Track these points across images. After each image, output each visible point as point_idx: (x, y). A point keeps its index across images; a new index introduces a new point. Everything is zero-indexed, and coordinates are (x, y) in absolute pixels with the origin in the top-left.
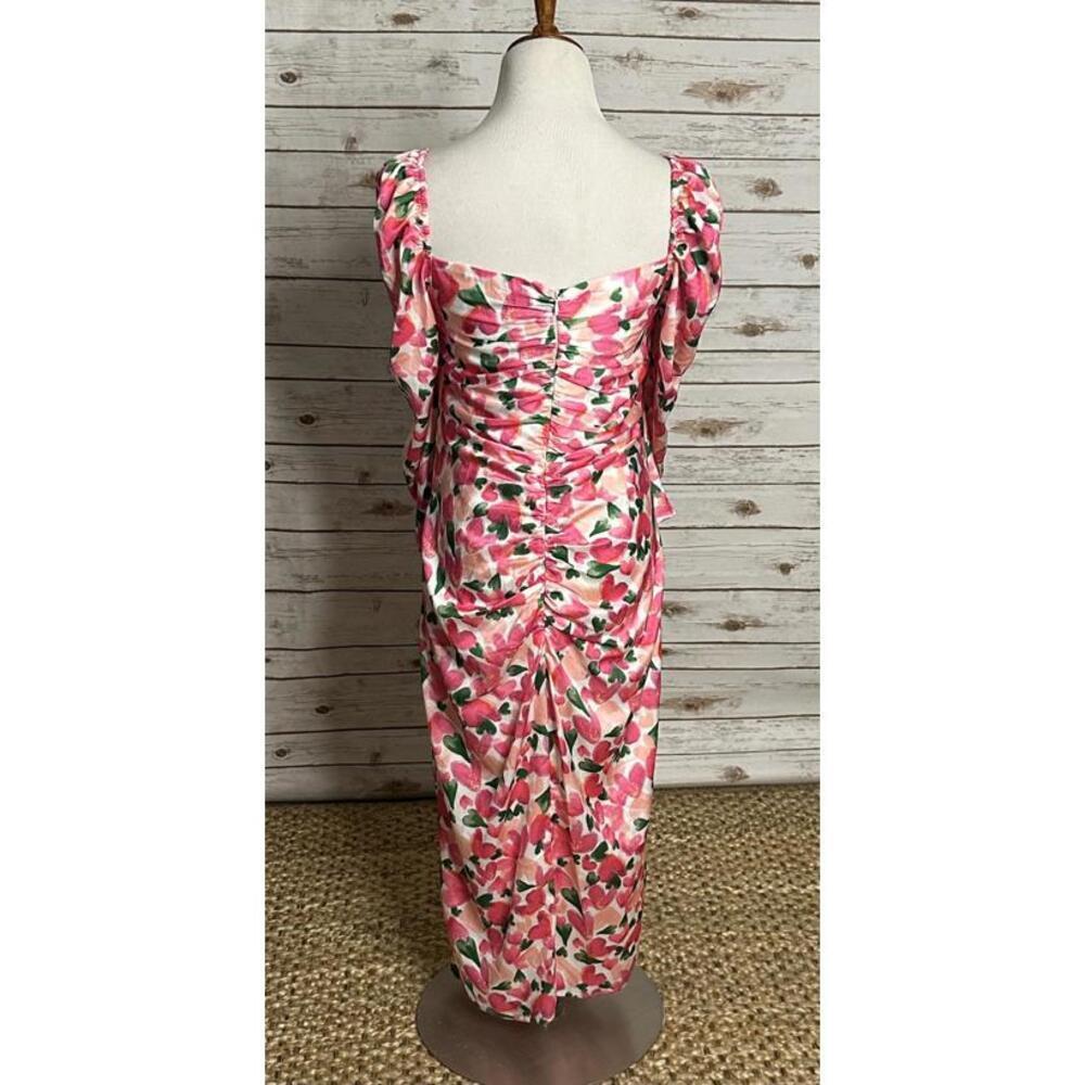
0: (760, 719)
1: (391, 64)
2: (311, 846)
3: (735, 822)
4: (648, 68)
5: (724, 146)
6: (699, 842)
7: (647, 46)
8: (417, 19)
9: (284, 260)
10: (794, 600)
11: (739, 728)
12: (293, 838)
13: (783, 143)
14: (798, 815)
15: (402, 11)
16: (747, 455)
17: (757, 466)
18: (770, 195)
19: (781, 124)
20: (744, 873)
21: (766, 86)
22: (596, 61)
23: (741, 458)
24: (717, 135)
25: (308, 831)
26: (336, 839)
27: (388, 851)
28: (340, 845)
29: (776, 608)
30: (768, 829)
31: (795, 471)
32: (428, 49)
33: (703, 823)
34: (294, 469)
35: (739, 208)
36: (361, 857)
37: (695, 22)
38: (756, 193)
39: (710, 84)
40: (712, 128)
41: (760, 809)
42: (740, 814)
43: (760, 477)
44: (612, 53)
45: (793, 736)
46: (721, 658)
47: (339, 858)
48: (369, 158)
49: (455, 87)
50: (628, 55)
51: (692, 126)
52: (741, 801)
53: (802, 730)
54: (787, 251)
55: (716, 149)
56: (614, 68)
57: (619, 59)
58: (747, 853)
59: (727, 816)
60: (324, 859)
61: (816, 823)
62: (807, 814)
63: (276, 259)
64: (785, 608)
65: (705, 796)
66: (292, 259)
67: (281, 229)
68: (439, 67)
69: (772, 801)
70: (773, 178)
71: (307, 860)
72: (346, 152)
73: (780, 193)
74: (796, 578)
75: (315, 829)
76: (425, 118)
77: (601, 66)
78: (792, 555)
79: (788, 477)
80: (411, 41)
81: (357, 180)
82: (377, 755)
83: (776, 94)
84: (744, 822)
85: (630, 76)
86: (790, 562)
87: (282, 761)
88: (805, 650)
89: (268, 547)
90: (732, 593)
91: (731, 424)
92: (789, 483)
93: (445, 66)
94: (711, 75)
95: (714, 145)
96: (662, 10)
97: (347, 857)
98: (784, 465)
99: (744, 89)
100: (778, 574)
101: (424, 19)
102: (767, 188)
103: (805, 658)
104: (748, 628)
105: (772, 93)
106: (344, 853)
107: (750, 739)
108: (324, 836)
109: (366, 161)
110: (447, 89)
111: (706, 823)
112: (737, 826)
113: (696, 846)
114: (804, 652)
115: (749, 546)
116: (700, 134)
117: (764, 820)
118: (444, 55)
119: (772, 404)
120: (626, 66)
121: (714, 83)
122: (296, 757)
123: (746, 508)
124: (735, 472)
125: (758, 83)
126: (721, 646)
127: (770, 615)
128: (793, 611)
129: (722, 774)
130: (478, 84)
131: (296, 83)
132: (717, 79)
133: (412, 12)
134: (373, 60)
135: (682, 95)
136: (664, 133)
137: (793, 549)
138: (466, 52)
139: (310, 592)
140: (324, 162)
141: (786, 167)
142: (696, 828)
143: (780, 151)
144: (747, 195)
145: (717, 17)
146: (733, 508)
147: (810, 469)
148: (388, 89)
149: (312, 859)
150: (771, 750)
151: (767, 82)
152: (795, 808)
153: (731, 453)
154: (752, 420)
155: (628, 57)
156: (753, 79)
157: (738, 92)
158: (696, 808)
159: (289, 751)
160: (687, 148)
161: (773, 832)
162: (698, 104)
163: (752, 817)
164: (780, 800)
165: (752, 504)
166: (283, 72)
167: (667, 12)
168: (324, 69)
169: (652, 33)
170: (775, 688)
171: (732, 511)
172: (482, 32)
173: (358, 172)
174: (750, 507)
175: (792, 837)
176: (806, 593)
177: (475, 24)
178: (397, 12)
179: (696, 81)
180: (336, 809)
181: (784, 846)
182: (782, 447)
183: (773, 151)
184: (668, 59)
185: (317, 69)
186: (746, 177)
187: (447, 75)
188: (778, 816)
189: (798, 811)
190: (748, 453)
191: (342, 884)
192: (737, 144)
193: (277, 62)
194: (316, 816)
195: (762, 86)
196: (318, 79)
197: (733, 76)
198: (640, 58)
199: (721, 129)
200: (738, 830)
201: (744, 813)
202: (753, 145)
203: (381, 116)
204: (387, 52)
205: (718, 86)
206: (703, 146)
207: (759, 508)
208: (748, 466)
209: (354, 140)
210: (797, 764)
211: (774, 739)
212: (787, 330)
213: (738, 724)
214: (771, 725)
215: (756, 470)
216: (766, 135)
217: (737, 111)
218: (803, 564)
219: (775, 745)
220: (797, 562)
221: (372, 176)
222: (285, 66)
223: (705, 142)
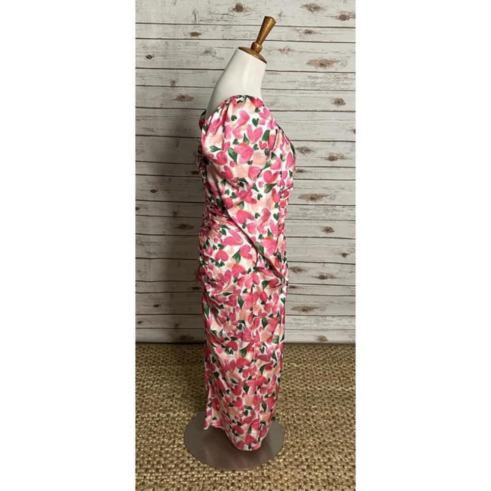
0: (333, 316)
1: (189, 52)
2: (149, 361)
3: (321, 359)
4: (292, 54)
5: (322, 85)
6: (305, 367)
7: (292, 45)
8: (200, 34)
9: (146, 129)
10: (347, 268)
11: (324, 320)
12: (142, 358)
13: (347, 84)
14: (348, 357)
15: (194, 31)
16: (329, 209)
17: (333, 213)
18: (341, 105)
19: (345, 76)
20: (323, 381)
21: (340, 61)
22: (271, 51)
23: (327, 210)
24: (319, 81)
25: (148, 355)
26: (159, 359)
27: (178, 365)
28: (160, 361)
29: (340, 271)
30: (335, 363)
32: (205, 46)
33: (307, 359)
34: (147, 210)
35: (328, 109)
36: (169, 367)
37: (312, 35)
38: (335, 104)
39: (317, 60)
40: (318, 78)
41: (332, 354)
42: (323, 355)
43: (334, 217)
44: (278, 48)
45: (346, 324)
46: (318, 291)
47: (160, 367)
48: (180, 89)
49: (214, 61)
50: (284, 49)
51: (309, 77)
52: (324, 350)
53: (351, 322)
54: (347, 127)
56: (278, 54)
57: (280, 50)
58: (325, 372)
59: (318, 357)
60: (154, 367)
61: (354, 361)
62: (351, 357)
63: (143, 128)
64: (344, 271)
65: (310, 347)
66: (149, 128)
67: (145, 116)
68: (209, 54)
69: (337, 351)
70: (342, 98)
71: (147, 367)
72: (171, 87)
73: (345, 104)
74: (348, 259)
75: (151, 354)
76: (203, 74)
77: (273, 53)
78: (347, 249)
79: (346, 218)
80: (198, 43)
81: (175, 98)
82: (178, 325)
83: (344, 64)
84: (325, 359)
85: (285, 57)
86: (346, 252)
87: (140, 326)
89: (137, 241)
90: (322, 264)
91: (323, 196)
92: (346, 220)
93: (211, 53)
94: (317, 57)
95: (318, 85)
96: (298, 31)
97: (163, 367)
98: (345, 213)
99: (331, 62)
100: (341, 257)
101: (203, 34)
102: (339, 102)
104: (328, 279)
105: (342, 64)
106: (162, 365)
107: (329, 324)
108: (155, 357)
109: (179, 90)
110: (211, 62)
111: (309, 359)
112: (321, 361)
113: (304, 369)
114: (352, 289)
115: (330, 245)
116: (313, 80)
117: (333, 359)
118: (211, 48)
119: (340, 188)
120: (283, 53)
121: (319, 60)
122: (145, 325)
123: (328, 230)
124: (324, 215)
125: (337, 60)
126: (317, 286)
127: (338, 274)
128: (347, 272)
129: (317, 338)
130: (224, 60)
131: (152, 59)
132: (320, 58)
133: (198, 32)
134: (183, 50)
135: (306, 64)
136: (299, 80)
137: (347, 247)
138: (219, 47)
139: (153, 259)
140: (163, 90)
141: (347, 93)
142: (304, 361)
143: (345, 87)
144: (331, 105)
145: (321, 33)
146: (323, 229)
148: (188, 62)
149: (149, 367)
150: (337, 330)
151: (340, 59)
152: (346, 354)
153: (322, 207)
154: (331, 195)
155: (284, 50)
156: (335, 58)
157: (328, 64)
158: (305, 352)
159: (143, 322)
160: (307, 86)
161: (336, 364)
162: (312, 68)
163: (328, 357)
164: (340, 351)
165: (331, 228)
166: (147, 55)
167: (300, 31)
168: (163, 54)
169: (294, 40)
170: (340, 304)
171: (322, 231)
172: (226, 39)
173: (175, 94)
175: (344, 367)
176: (351, 265)
177: (223, 37)
178: (192, 31)
179: (312, 59)
180: (160, 346)
181: (340, 370)
182: (344, 206)
183: (343, 87)
184: (300, 50)
185: (161, 54)
186: (331, 97)
187: (211, 56)
188: (339, 357)
189: (347, 356)
191: (160, 378)
192: (328, 84)
193: (144, 51)
194: (152, 349)
195: (339, 61)
196: (161, 57)
197: (327, 57)
198: (289, 50)
199: (321, 78)
200: (322, 363)
201: (325, 356)
202: (334, 85)
203: (185, 72)
204: (187, 47)
205: (321, 61)
206: (314, 85)
207: (334, 230)
208: (329, 213)
209: (174, 82)
210: (348, 336)
211: (339, 325)
212: (347, 158)
213: (324, 318)
214: (338, 319)
215: (333, 215)
216: (339, 81)
217: (328, 71)
218: (352, 253)
219: (339, 328)
220: (349, 252)
221: (181, 96)
222: (147, 53)
223: (314, 84)
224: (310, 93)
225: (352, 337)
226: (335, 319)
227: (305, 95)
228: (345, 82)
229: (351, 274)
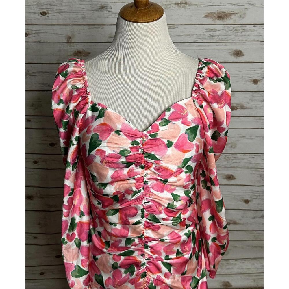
1: (84, 8)
4: (189, 7)
5: (220, 37)
9: (43, 84)
10: (250, 214)
13: (245, 36)
16: (230, 157)
17: (235, 161)
18: (239, 56)
19: (244, 28)
21: (238, 13)
22: (168, 5)
23: (228, 158)
24: (217, 33)
29: (243, 217)
31: (251, 163)
32: (100, 2)
34: (47, 164)
35: (226, 61)
38: (234, 55)
39: (215, 13)
40: (216, 30)
43: (235, 165)
44: (174, 2)
45: (250, 267)
48: (76, 45)
49: (111, 17)
50: (181, 2)
51: (207, 30)
53: (253, 264)
54: (246, 78)
55: (217, 38)
56: (175, 8)
57: (177, 4)
63: (40, 84)
64: (247, 217)
66: (46, 84)
67: (42, 72)
68: (104, 9)
70: (240, 50)
72: (67, 42)
73: (244, 55)
74: (252, 205)
77: (170, 7)
78: (249, 196)
79: (247, 165)
81: (72, 53)
83: (242, 16)
85: (181, 11)
86: (249, 199)
87: (42, 277)
88: (256, 233)
92: (248, 168)
93: (106, 8)
94: (215, 9)
95: (216, 37)
98: (246, 161)
99: (229, 14)
100: (244, 204)
102: (238, 53)
103: (255, 237)
104: (231, 225)
105: (240, 16)
107: (232, 268)
110: (107, 17)
115: (231, 192)
116: (210, 33)
118: (106, 4)
119: (240, 137)
120: (180, 7)
121: (217, 12)
123: (230, 177)
124: (225, 163)
125: (235, 12)
127: (240, 220)
128: (250, 218)
129: (221, 284)
131: (46, 16)
132: (217, 11)
134: (78, 6)
135: (203, 17)
136: (196, 33)
137: (249, 194)
138: (115, 3)
140: (58, 46)
141: (246, 45)
143: (244, 39)
144: (230, 56)
146: (224, 177)
147: (257, 163)
148: (83, 18)
150: (241, 274)
151: (239, 11)
154: (232, 143)
155: (181, 3)
156: (233, 10)
157: (226, 16)
159: (45, 273)
160: (205, 39)
162: (210, 21)
165: (232, 176)
166: (41, 11)
168: (58, 10)
170: (243, 248)
171: (224, 178)
173: (72, 50)
174: (232, 177)
176: (255, 212)
179: (209, 12)
182: (245, 154)
183: (241, 39)
184: (197, 4)
185: (55, 10)
186: (229, 49)
187: (107, 12)
190: (231, 156)
192: (226, 37)
193: (38, 8)
195: (236, 13)
196: (55, 14)
197: (225, 9)
198: (186, 3)
199: (219, 31)
203: (81, 28)
204: (81, 3)
205: (218, 14)
206: (212, 38)
207: (236, 177)
208: (231, 161)
209: (70, 38)
210: (253, 280)
211: (242, 268)
212: (246, 108)
213: (227, 262)
214: (241, 263)
215: (234, 162)
216: (238, 32)
217: (225, 24)
218: (254, 200)
219: (242, 271)
220: (251, 199)
221: (78, 52)
222: (42, 9)
223: (212, 36)
224: (208, 46)
225: (256, 281)
226: (238, 262)
227: (203, 48)
228: (244, 33)
229: (254, 220)
